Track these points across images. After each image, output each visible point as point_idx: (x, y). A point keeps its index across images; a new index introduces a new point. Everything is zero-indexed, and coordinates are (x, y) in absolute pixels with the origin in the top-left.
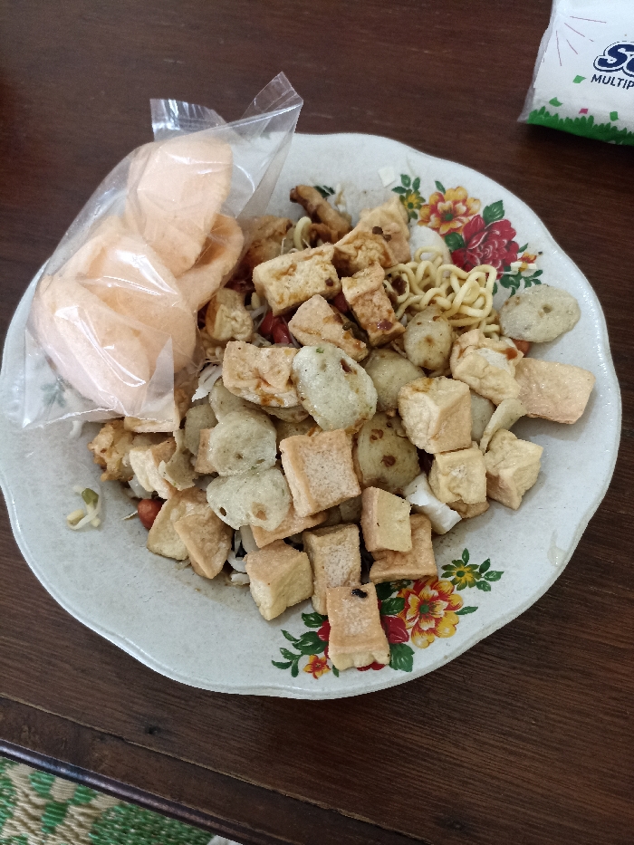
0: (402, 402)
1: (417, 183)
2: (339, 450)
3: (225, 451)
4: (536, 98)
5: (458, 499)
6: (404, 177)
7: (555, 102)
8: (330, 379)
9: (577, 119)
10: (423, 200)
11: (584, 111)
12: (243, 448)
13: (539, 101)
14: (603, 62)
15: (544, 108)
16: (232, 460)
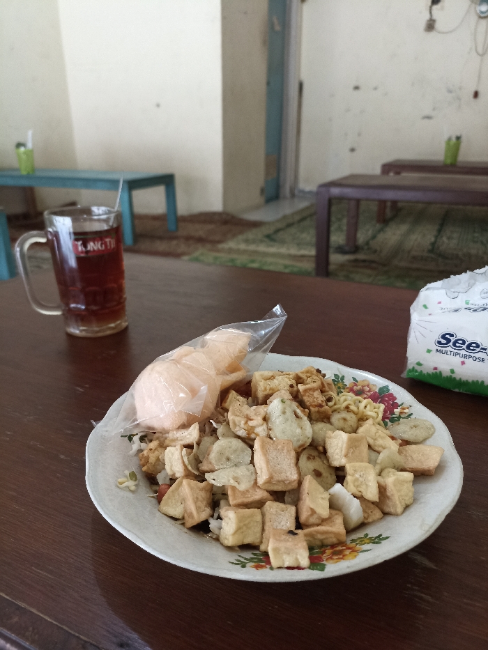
0: (327, 439)
1: (343, 378)
2: (288, 451)
3: (221, 453)
4: (409, 362)
5: (360, 494)
6: (336, 375)
7: (419, 364)
8: (287, 420)
9: (433, 373)
10: (346, 385)
11: (436, 369)
12: (231, 454)
13: (411, 363)
14: (439, 343)
15: (414, 368)
16: (224, 459)
